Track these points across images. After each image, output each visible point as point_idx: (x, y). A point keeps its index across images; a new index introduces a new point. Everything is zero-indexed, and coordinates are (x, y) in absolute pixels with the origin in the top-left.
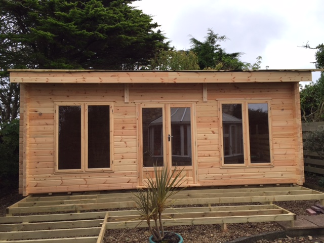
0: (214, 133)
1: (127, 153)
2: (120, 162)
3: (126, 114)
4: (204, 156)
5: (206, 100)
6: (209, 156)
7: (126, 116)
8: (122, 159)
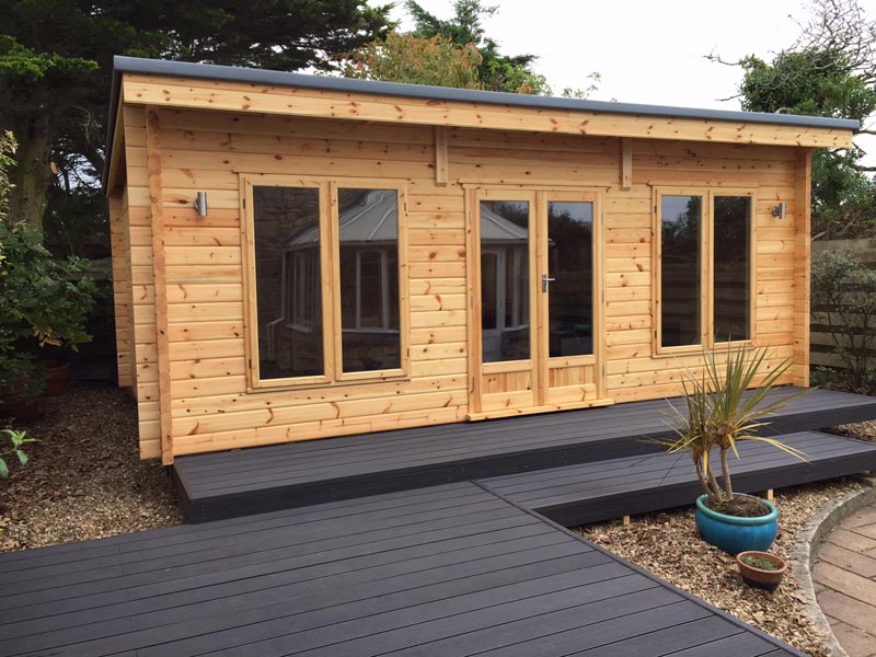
0: (641, 271)
1: (443, 325)
2: (425, 350)
3: (438, 217)
4: (619, 329)
5: (630, 185)
6: (631, 328)
7: (441, 224)
8: (430, 342)
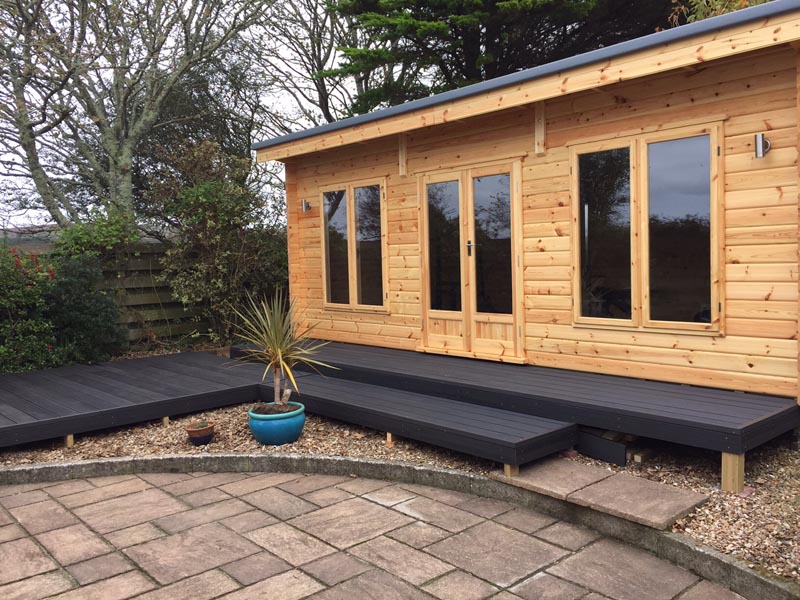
0: (560, 235)
1: (407, 278)
2: (398, 295)
3: (403, 200)
4: (539, 293)
5: (542, 150)
6: (549, 293)
7: (405, 205)
8: (401, 290)
